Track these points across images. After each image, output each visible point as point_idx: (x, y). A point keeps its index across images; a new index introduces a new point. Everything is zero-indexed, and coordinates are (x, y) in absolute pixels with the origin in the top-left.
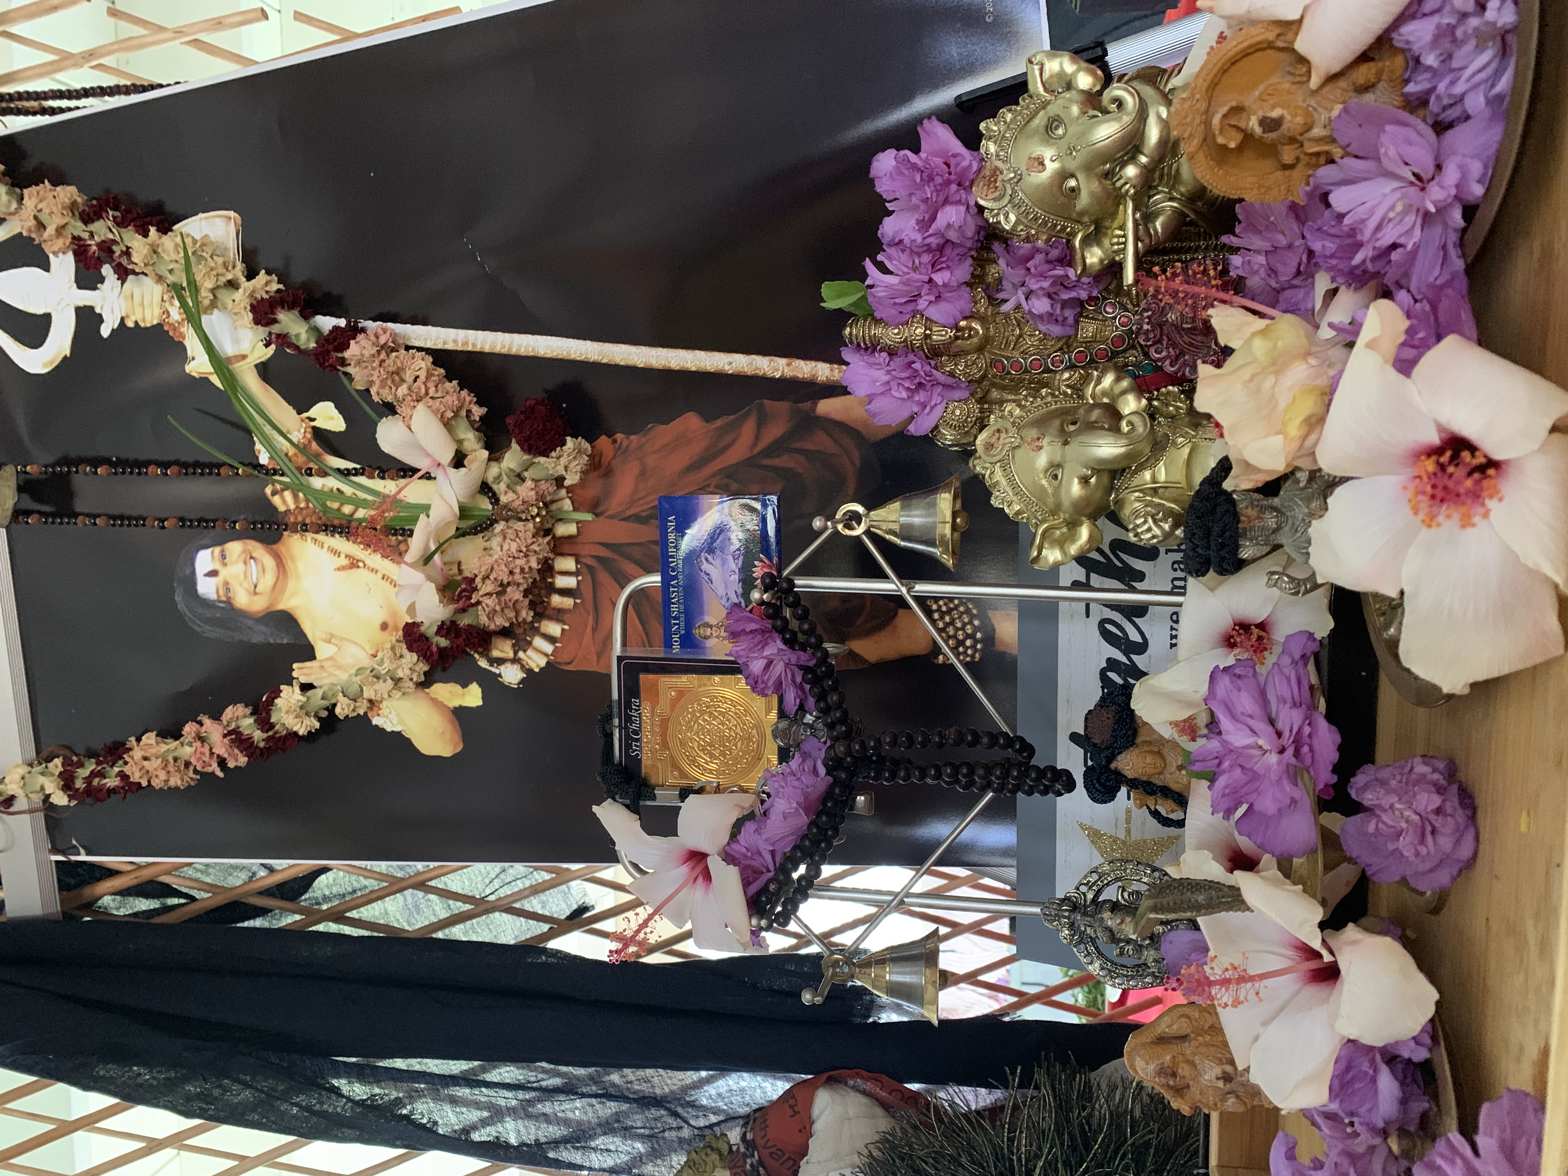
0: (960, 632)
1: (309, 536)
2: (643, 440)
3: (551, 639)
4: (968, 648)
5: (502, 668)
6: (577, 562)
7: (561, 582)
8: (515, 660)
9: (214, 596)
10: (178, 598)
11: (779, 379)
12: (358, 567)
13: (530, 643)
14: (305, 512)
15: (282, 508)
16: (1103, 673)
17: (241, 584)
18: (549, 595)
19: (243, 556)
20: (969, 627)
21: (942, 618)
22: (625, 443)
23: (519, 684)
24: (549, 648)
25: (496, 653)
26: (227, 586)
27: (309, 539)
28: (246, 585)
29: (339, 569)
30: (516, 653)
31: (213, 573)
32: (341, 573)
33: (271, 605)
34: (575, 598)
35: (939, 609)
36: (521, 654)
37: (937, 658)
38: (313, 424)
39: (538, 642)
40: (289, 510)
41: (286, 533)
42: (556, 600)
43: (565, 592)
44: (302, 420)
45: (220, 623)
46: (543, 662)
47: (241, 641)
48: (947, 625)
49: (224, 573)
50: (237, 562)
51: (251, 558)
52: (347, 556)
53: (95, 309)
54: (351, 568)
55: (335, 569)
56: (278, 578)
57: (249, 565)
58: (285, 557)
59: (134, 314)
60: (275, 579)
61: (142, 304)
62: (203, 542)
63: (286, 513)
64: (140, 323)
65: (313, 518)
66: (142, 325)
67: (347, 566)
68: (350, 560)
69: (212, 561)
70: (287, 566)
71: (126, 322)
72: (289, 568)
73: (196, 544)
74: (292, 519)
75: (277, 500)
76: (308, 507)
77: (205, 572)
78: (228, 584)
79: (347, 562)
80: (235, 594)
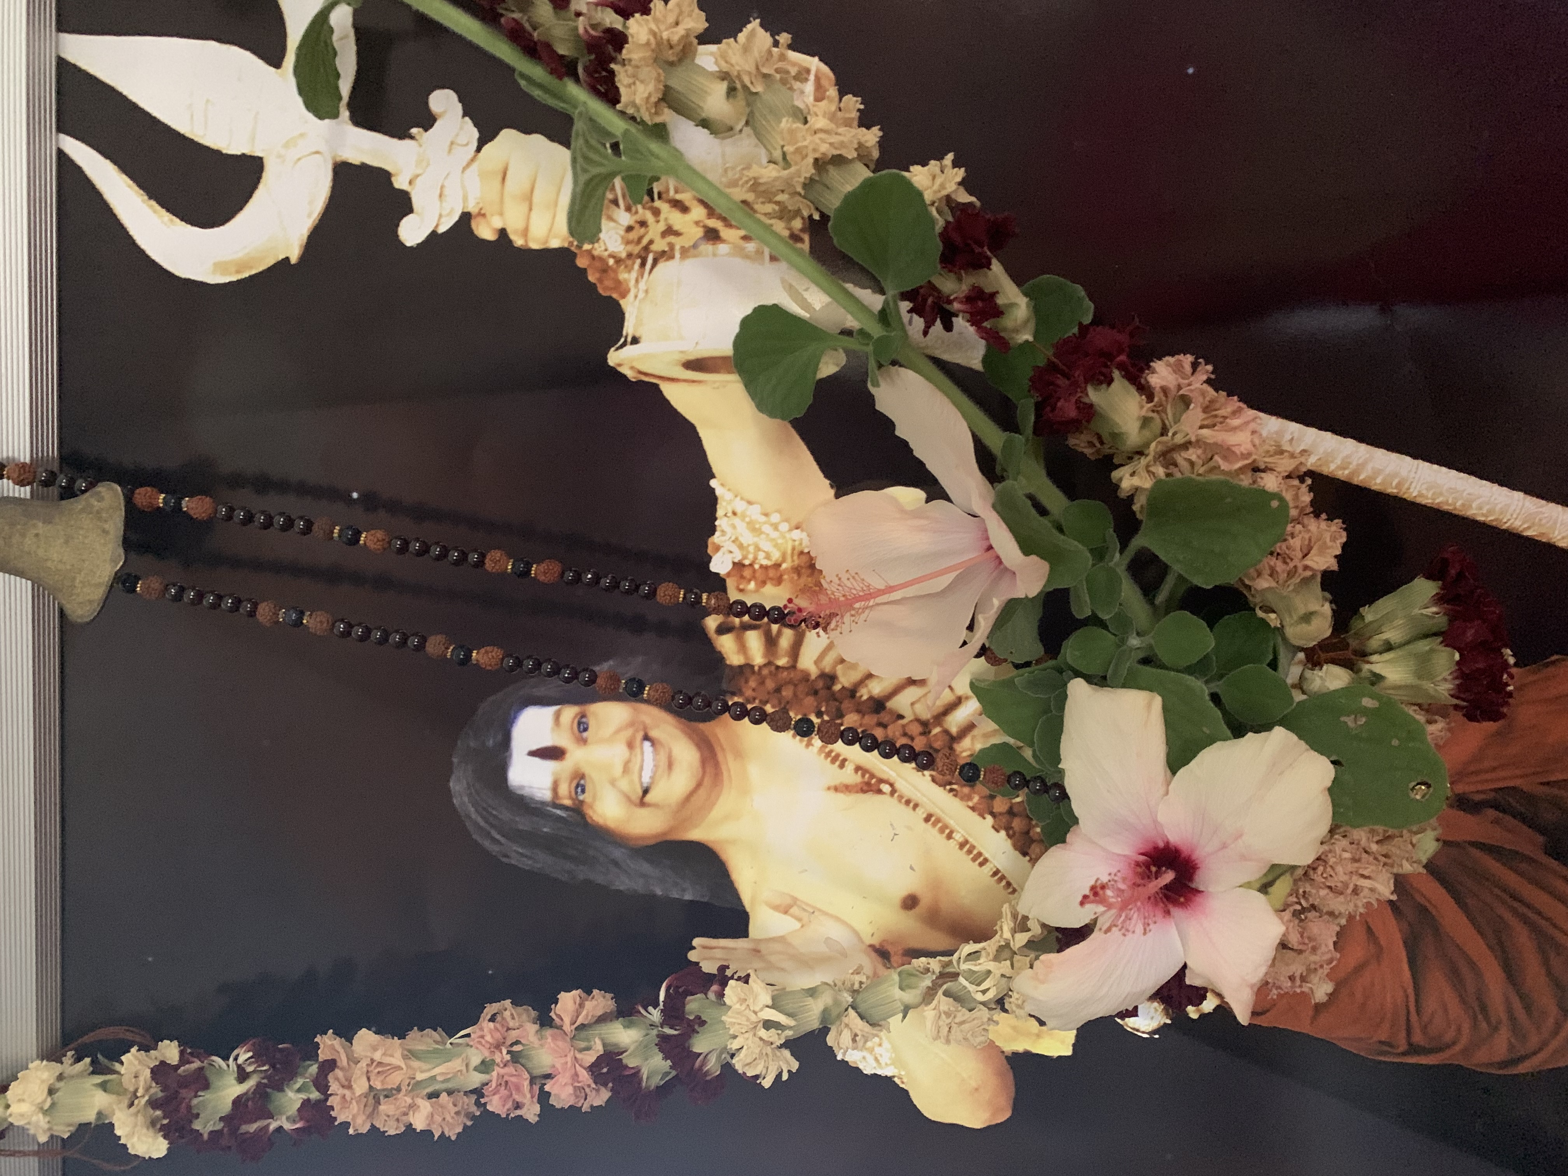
9: (544, 795)
10: (459, 784)
12: (880, 792)
14: (785, 673)
15: (734, 659)
17: (613, 782)
19: (629, 732)
23: (1151, 1033)
26: (580, 782)
28: (623, 785)
29: (836, 789)
31: (552, 753)
32: (840, 796)
33: (671, 830)
40: (752, 667)
45: (551, 845)
49: (577, 756)
50: (610, 740)
51: (646, 738)
52: (858, 768)
53: (393, 179)
54: (863, 791)
55: (829, 788)
56: (699, 785)
57: (638, 751)
58: (723, 749)
59: (501, 214)
60: (691, 785)
61: (529, 198)
62: (541, 691)
63: (740, 667)
64: (512, 237)
65: (801, 688)
66: (518, 242)
67: (856, 785)
68: (863, 776)
69: (553, 730)
70: (724, 768)
71: (474, 225)
72: (729, 771)
73: (521, 693)
74: (752, 683)
75: (726, 644)
76: (793, 667)
77: (534, 747)
78: (583, 776)
79: (857, 779)
80: (595, 797)
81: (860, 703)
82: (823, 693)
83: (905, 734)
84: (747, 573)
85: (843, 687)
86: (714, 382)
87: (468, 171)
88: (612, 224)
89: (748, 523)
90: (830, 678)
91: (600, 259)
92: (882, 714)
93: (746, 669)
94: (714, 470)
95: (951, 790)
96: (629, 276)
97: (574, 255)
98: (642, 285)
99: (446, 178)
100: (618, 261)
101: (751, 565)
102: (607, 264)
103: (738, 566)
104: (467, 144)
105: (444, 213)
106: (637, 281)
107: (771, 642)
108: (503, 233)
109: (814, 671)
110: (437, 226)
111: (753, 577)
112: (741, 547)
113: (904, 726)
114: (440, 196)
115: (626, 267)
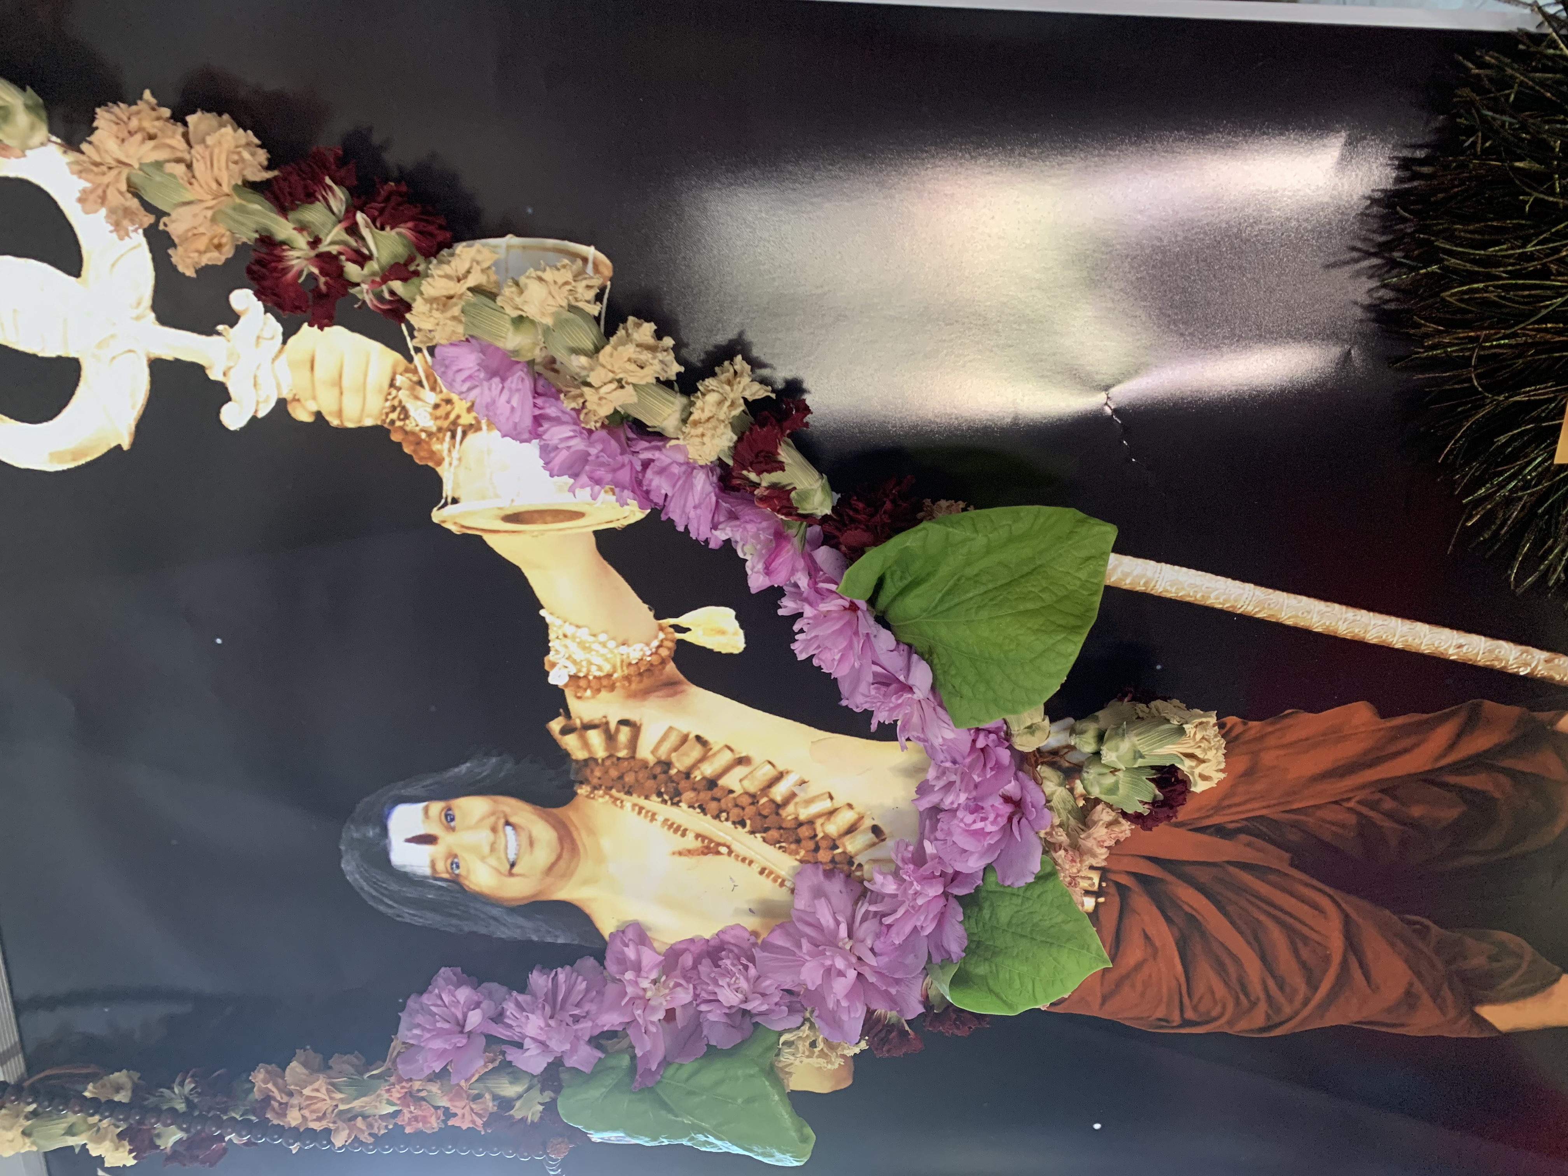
6: (1103, 879)
10: (347, 866)
12: (718, 853)
17: (483, 859)
19: (492, 819)
22: (1237, 731)
26: (454, 861)
28: (492, 860)
31: (426, 839)
32: (685, 859)
41: (584, 791)
44: (660, 627)
45: (434, 906)
49: (447, 840)
50: (476, 827)
53: (208, 372)
54: (704, 854)
55: (674, 853)
56: (559, 858)
57: (501, 834)
58: (577, 829)
59: (314, 398)
60: (553, 858)
61: (338, 383)
62: (408, 792)
63: (586, 761)
64: (328, 418)
65: (641, 775)
66: (335, 422)
67: (697, 850)
68: (703, 841)
69: (423, 822)
70: (579, 842)
71: (290, 409)
72: (584, 845)
73: (392, 794)
74: (598, 773)
75: (570, 743)
76: (633, 757)
77: (410, 836)
78: (456, 856)
79: (698, 844)
80: (468, 871)
81: (694, 783)
82: (662, 777)
83: (737, 806)
84: (583, 683)
85: (679, 771)
86: (533, 531)
87: (277, 362)
88: (419, 403)
89: (579, 643)
90: (667, 765)
91: (413, 433)
92: (715, 790)
93: (591, 761)
94: (543, 602)
95: (780, 848)
96: (441, 447)
97: (388, 431)
98: (455, 454)
99: (258, 368)
100: (430, 434)
101: (585, 677)
102: (419, 437)
103: (574, 678)
104: (272, 338)
105: (261, 400)
106: (450, 451)
107: (610, 738)
108: (319, 415)
109: (651, 760)
110: (256, 411)
111: (589, 686)
112: (575, 662)
113: (735, 799)
114: (255, 385)
115: (438, 439)
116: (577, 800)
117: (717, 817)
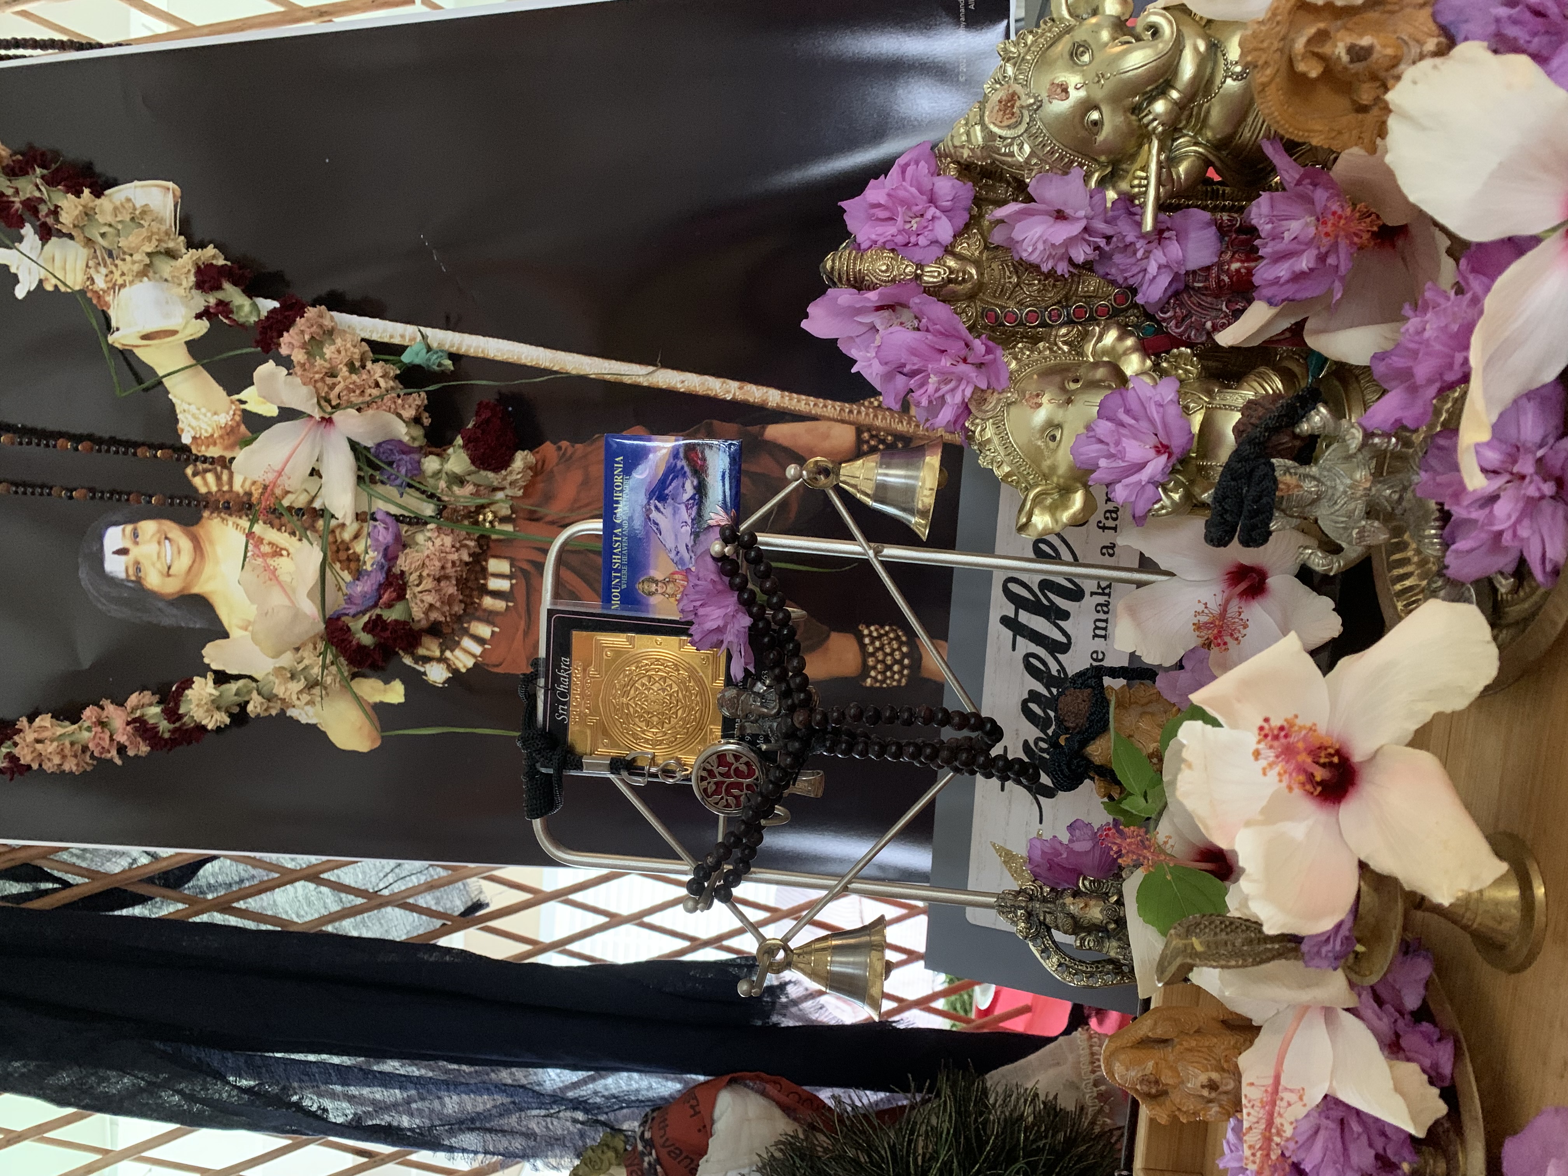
0: (889, 658)
1: (231, 520)
2: (589, 449)
3: (480, 640)
4: (895, 673)
5: (428, 666)
6: (512, 566)
7: (494, 584)
8: (442, 660)
9: (122, 575)
10: (83, 574)
11: (729, 401)
12: (282, 555)
13: (458, 643)
14: (228, 495)
15: (203, 490)
16: (1025, 703)
17: (153, 564)
18: (480, 597)
19: (158, 536)
20: (897, 653)
21: (872, 643)
22: (569, 452)
23: (444, 683)
24: (477, 649)
25: (421, 651)
26: (138, 567)
27: (230, 523)
28: (158, 565)
30: (442, 652)
31: (123, 552)
33: (184, 588)
34: (507, 601)
35: (870, 635)
36: (448, 654)
37: (865, 680)
38: (243, 406)
39: (467, 643)
40: (210, 492)
41: (206, 514)
42: (488, 602)
43: (496, 594)
44: (232, 402)
45: (128, 603)
46: (470, 663)
47: (149, 623)
48: (877, 650)
49: (135, 552)
50: (149, 541)
51: (166, 538)
53: (10, 269)
54: (274, 556)
56: (194, 562)
57: (163, 546)
58: (204, 541)
60: (190, 563)
61: (64, 268)
62: (114, 518)
63: (206, 494)
64: (60, 288)
66: (63, 289)
67: (270, 553)
68: (273, 547)
69: (122, 539)
70: (205, 551)
71: (44, 285)
72: (208, 552)
73: (104, 520)
74: (213, 502)
75: (197, 481)
76: (231, 491)
77: (115, 549)
78: (139, 563)
79: (270, 549)
80: (146, 574)
82: (247, 503)
84: (199, 441)
86: (156, 345)
88: (99, 275)
89: (192, 415)
90: (249, 495)
91: (97, 292)
94: (169, 390)
96: (109, 298)
97: (86, 292)
98: (116, 302)
100: (104, 292)
101: (200, 437)
102: (99, 294)
103: (194, 438)
104: (37, 247)
105: (32, 281)
106: (113, 300)
107: (218, 478)
109: (241, 491)
110: (30, 288)
111: (203, 443)
112: (193, 428)
114: (30, 274)
115: (108, 294)
116: (203, 520)
117: (279, 530)
